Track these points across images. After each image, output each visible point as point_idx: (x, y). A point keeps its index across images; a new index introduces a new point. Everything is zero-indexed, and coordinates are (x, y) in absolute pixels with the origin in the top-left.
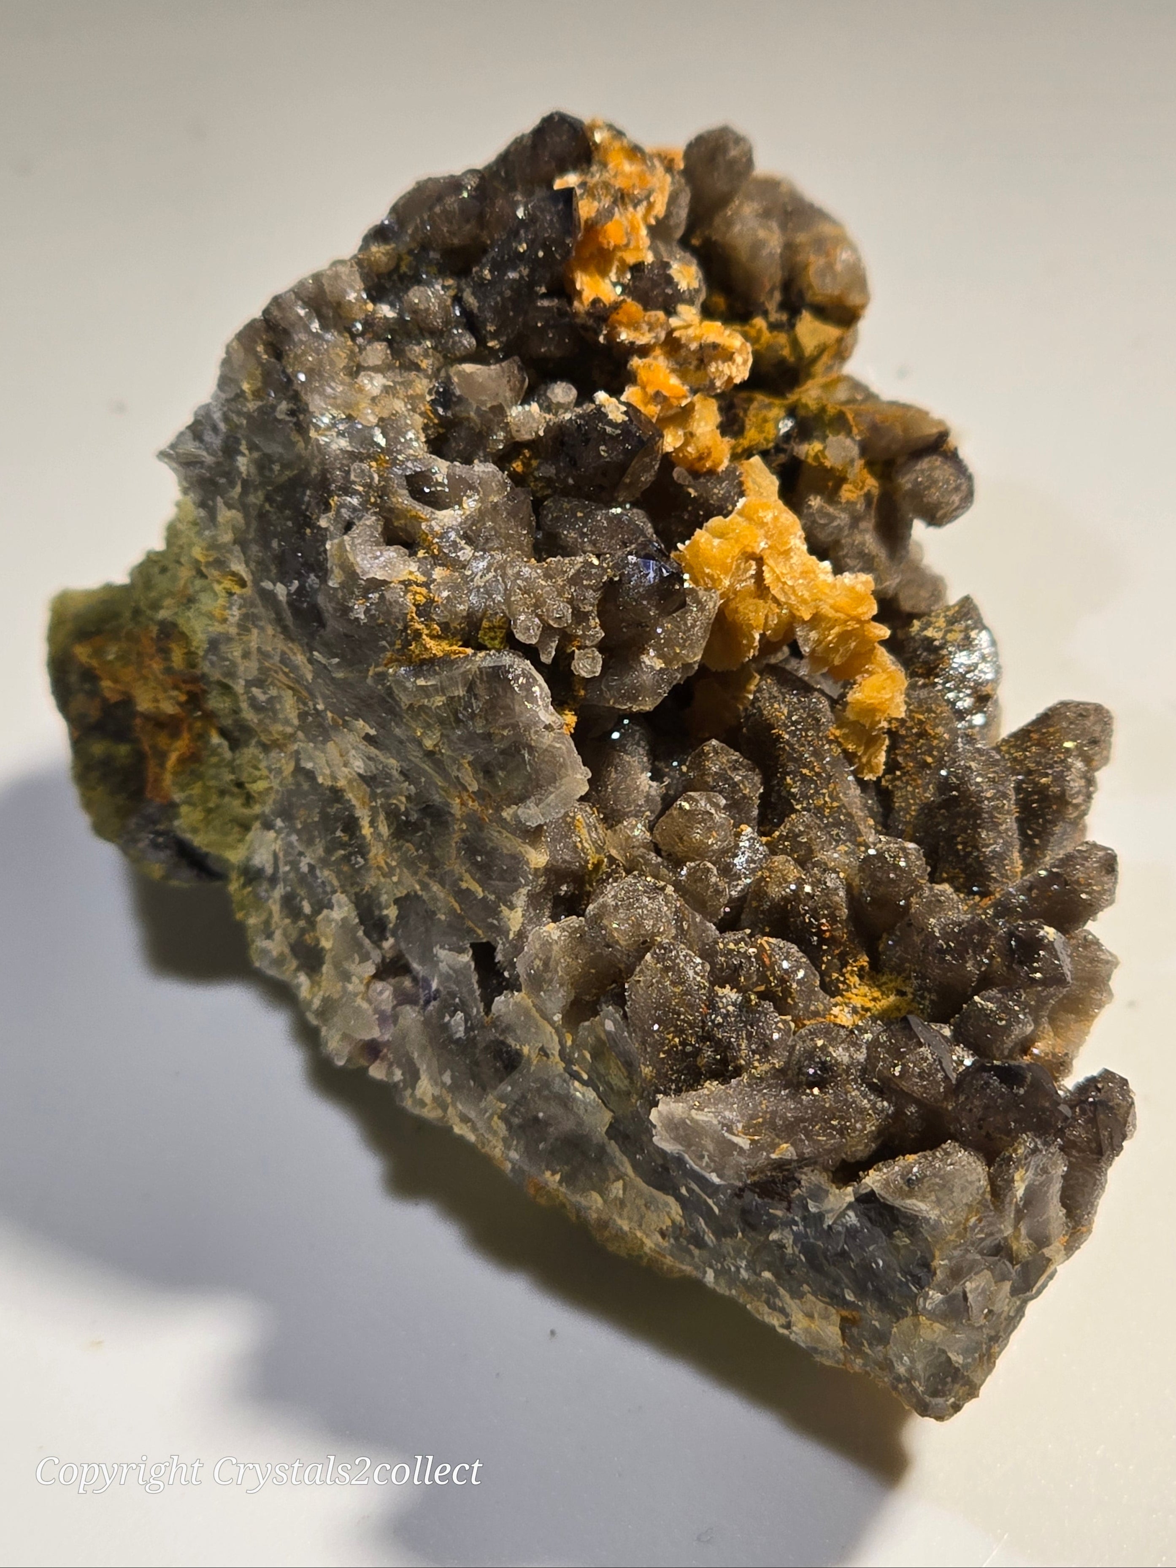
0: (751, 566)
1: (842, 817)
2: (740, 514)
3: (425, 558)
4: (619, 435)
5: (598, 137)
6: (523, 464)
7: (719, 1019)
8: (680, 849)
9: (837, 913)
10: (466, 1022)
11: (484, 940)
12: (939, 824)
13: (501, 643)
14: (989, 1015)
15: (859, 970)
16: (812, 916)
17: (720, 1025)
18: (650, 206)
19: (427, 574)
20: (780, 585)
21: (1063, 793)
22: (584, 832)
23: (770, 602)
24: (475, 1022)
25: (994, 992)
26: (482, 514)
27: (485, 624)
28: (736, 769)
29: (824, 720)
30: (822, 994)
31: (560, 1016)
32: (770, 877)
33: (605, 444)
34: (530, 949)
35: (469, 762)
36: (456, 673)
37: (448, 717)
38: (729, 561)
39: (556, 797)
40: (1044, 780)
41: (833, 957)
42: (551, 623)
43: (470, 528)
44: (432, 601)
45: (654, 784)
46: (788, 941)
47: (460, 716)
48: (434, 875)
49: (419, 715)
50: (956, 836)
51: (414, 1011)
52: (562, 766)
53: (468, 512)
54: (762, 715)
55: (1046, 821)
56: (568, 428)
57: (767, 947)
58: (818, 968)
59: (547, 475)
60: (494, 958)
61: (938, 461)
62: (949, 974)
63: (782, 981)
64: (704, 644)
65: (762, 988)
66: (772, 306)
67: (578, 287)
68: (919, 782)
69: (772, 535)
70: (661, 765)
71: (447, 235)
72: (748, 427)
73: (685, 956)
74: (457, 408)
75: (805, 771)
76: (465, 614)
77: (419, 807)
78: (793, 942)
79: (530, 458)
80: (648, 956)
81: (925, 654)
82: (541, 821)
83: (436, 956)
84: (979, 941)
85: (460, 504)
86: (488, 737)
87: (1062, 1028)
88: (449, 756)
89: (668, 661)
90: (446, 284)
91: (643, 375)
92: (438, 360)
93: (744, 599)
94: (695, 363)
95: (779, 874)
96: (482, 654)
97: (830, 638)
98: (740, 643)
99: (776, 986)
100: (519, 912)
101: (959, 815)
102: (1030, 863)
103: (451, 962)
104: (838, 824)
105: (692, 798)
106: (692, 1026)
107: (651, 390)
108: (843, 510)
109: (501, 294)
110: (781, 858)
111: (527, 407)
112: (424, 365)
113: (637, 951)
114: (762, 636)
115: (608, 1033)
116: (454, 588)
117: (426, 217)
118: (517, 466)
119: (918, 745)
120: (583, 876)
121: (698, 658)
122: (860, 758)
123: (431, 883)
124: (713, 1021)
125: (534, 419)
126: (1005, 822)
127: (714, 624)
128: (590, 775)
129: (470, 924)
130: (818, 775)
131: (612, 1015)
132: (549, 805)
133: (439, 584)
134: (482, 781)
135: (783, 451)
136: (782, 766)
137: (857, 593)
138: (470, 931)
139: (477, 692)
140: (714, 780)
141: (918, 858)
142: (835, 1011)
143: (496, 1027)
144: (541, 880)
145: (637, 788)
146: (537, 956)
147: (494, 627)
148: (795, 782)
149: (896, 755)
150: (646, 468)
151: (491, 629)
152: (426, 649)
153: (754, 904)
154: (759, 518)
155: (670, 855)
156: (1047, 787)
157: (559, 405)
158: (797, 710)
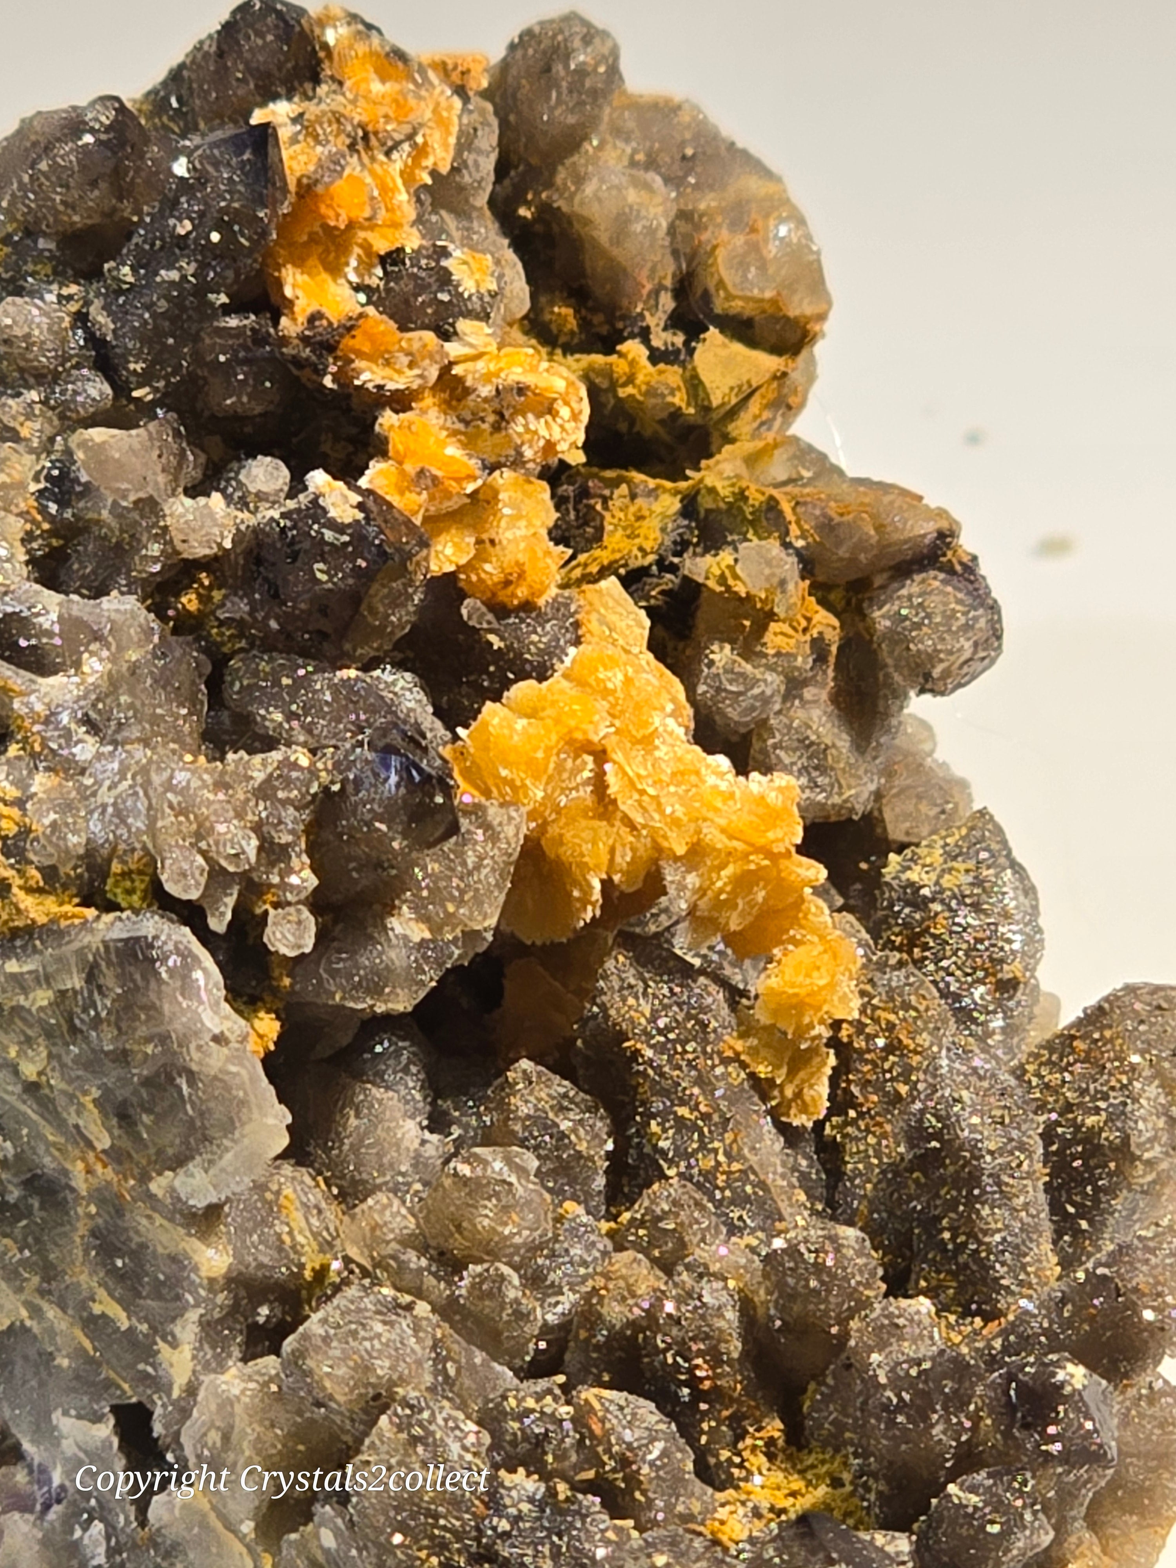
0: (585, 763)
1: (749, 1189)
2: (565, 676)
3: (18, 758)
4: (346, 545)
5: (331, 36)
6: (200, 596)
7: (504, 1525)
8: (458, 1244)
9: (723, 1347)
10: (108, 1538)
11: (134, 1400)
12: (911, 1199)
13: (143, 899)
14: (972, 1516)
15: (767, 1445)
16: (677, 1353)
17: (506, 1535)
18: (420, 152)
19: (22, 784)
20: (636, 796)
21: (1126, 1140)
22: (297, 1218)
23: (618, 823)
24: (123, 1539)
25: (981, 1477)
26: (114, 682)
27: (116, 867)
28: (562, 1109)
29: (714, 1024)
30: (698, 1486)
31: (252, 1524)
32: (606, 1288)
33: (324, 561)
34: (202, 1414)
35: (94, 1101)
36: (68, 950)
37: (58, 1024)
38: (540, 755)
39: (236, 1156)
40: (1091, 1121)
41: (720, 1422)
42: (224, 863)
43: (94, 706)
44: (29, 831)
45: (435, 1138)
46: (639, 1395)
47: (77, 1022)
48: (50, 1292)
49: (11, 1022)
50: (939, 1219)
51: (26, 1521)
52: (243, 1103)
53: (91, 680)
54: (607, 1017)
55: (1097, 1189)
56: (268, 535)
57: (597, 1406)
58: (692, 1442)
59: (237, 616)
60: (151, 1430)
61: (935, 579)
62: (903, 1447)
63: (624, 1462)
64: (502, 898)
65: (590, 1474)
66: (655, 321)
67: (288, 292)
68: (888, 1128)
69: (622, 712)
70: (446, 1104)
71: (61, 208)
72: (608, 528)
73: (446, 1420)
74: (81, 504)
75: (683, 1111)
76: (81, 851)
77: (24, 1177)
78: (646, 1398)
79: (210, 588)
80: (384, 1420)
81: (907, 910)
82: (213, 1198)
83: (55, 1428)
84: (955, 1392)
85: (77, 665)
86: (123, 1057)
87: (1115, 1537)
88: (63, 1092)
89: (436, 928)
90: (65, 292)
91: (396, 443)
92: (50, 421)
93: (574, 820)
94: (491, 418)
95: (622, 1283)
96: (108, 918)
97: (719, 884)
98: (569, 894)
99: (614, 1470)
100: (186, 1351)
101: (943, 1181)
102: (1067, 1263)
103: (80, 1438)
104: (739, 1200)
105: (476, 1156)
106: (459, 1536)
107: (411, 468)
108: (771, 668)
109: (148, 307)
110: (629, 1255)
111: (202, 500)
112: (24, 432)
113: (365, 1411)
114: (607, 884)
115: (326, 1552)
116: (67, 807)
117: (26, 178)
118: (190, 601)
119: (887, 1066)
120: (298, 1291)
121: (492, 922)
122: (781, 1087)
123: (45, 1306)
124: (494, 1529)
125: (214, 520)
126: (1023, 1190)
127: (518, 864)
128: (289, 1119)
129: (112, 1375)
130: (706, 1117)
131: (331, 1520)
132: (223, 1170)
133: (40, 801)
134: (116, 1132)
135: (673, 569)
136: (643, 1103)
137: (767, 806)
138: (109, 1384)
139: (101, 981)
140: (525, 1128)
141: (860, 1253)
142: (722, 1513)
143: (156, 1546)
144: (221, 1298)
145: (398, 1145)
146: (212, 1425)
147: (131, 872)
148: (665, 1131)
149: (849, 1082)
150: (398, 600)
151: (126, 875)
152: (19, 911)
153: (583, 1334)
154: (597, 680)
155: (442, 1254)
156: (1094, 1132)
157: (260, 496)
158: (666, 1007)
